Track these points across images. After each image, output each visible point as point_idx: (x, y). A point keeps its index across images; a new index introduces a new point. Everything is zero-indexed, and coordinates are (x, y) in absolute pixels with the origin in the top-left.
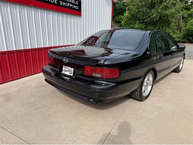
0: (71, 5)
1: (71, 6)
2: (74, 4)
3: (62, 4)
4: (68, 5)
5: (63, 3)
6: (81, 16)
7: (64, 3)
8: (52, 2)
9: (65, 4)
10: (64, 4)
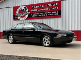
1: (52, 14)
7: (48, 14)
8: (42, 16)
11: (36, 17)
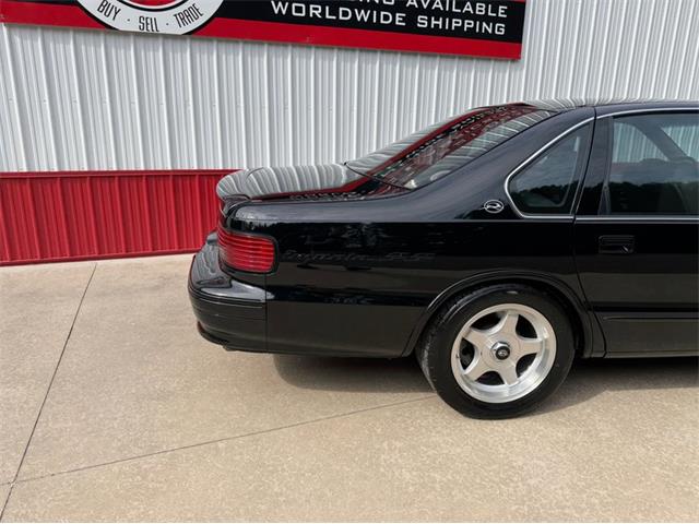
0: (468, 24)
1: (466, 26)
2: (486, 18)
3: (425, 26)
4: (454, 25)
5: (429, 21)
6: (519, 58)
7: (437, 19)
8: (382, 22)
9: (440, 23)
10: (433, 22)
11: (323, 21)
